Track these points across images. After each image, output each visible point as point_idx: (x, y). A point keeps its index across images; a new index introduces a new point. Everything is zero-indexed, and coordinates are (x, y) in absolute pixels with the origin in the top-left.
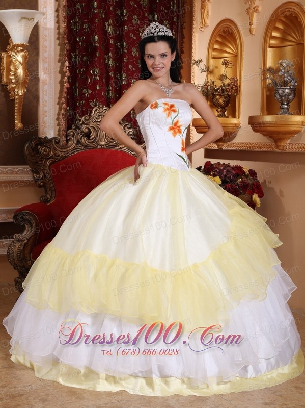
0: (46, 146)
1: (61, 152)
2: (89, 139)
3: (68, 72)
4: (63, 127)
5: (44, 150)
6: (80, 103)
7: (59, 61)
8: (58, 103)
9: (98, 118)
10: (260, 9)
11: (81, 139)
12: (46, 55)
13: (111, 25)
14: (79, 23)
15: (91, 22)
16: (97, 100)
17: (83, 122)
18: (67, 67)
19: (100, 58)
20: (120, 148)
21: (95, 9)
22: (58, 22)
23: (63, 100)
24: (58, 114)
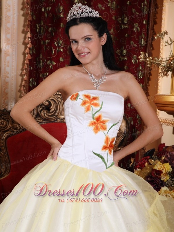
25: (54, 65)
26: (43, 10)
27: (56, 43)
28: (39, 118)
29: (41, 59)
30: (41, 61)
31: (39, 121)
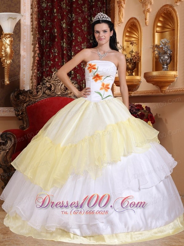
0: (24, 95)
1: (33, 99)
2: (50, 91)
3: (38, 51)
4: (35, 84)
5: (23, 97)
6: (46, 70)
7: (33, 44)
8: (32, 70)
9: (56, 78)
10: (151, 10)
11: (46, 91)
12: (25, 41)
13: (65, 23)
14: (45, 22)
15: (53, 21)
16: (56, 67)
17: (47, 81)
18: (37, 47)
19: (58, 42)
20: (70, 96)
21: (55, 13)
22: (32, 21)
23: (35, 67)
24: (32, 76)
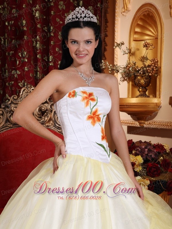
25: (19, 74)
26: (7, 24)
27: (20, 54)
28: (9, 123)
29: (7, 69)
30: (7, 71)
31: (9, 126)
